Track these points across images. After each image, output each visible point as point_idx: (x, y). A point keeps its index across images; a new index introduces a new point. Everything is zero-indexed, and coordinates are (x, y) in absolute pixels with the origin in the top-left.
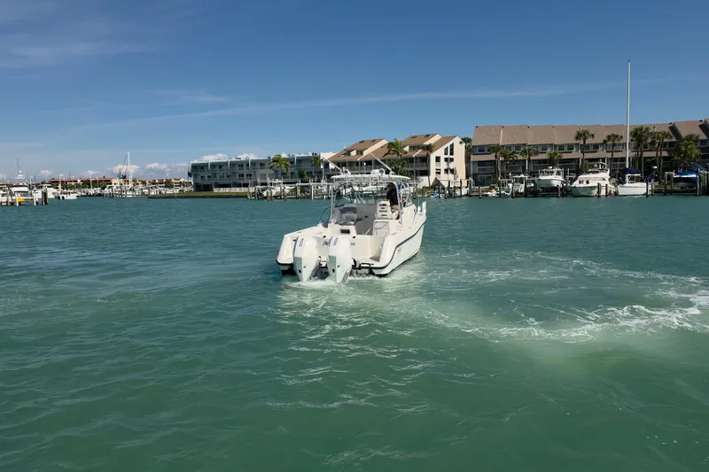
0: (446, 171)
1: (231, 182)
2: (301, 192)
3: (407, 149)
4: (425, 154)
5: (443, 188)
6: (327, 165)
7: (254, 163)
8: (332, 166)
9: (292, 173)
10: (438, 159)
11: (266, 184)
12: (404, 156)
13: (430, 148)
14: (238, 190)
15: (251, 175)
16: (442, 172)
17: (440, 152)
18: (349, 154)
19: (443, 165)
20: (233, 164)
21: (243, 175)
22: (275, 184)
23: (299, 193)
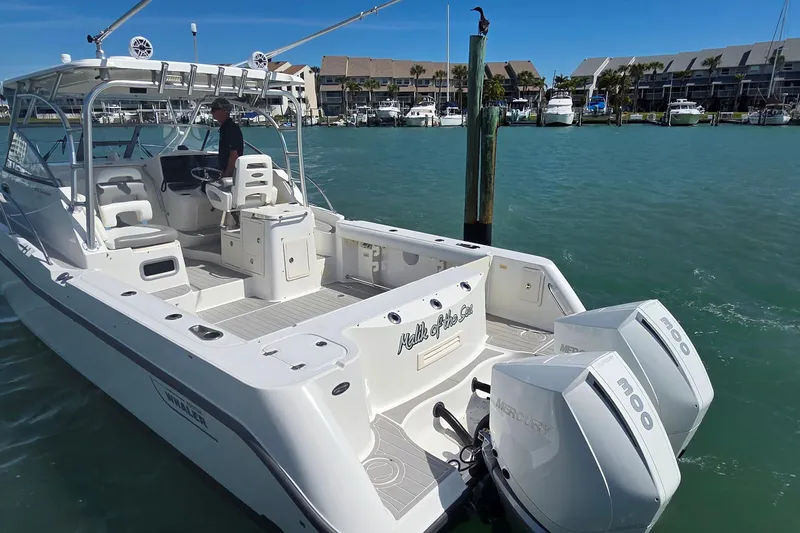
0: (298, 100)
2: (144, 119)
11: (101, 110)
15: (81, 100)
21: (72, 100)
22: (112, 110)
23: (142, 120)
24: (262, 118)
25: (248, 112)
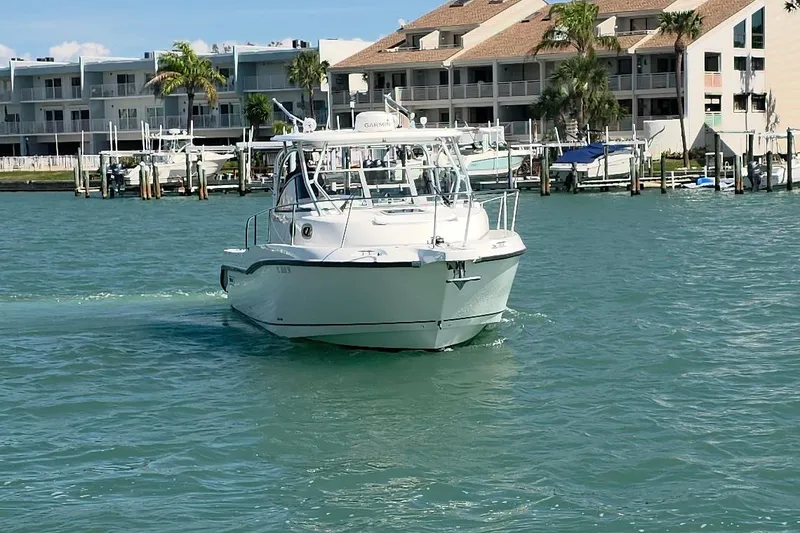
0: (740, 100)
1: (18, 136)
2: (255, 171)
3: (608, 28)
4: (668, 42)
5: (731, 159)
6: (341, 80)
7: (97, 74)
8: (357, 84)
9: (224, 109)
10: (712, 62)
11: (137, 145)
12: (600, 50)
13: (686, 25)
14: (42, 164)
15: (85, 115)
16: (728, 103)
17: (718, 38)
18: (416, 46)
19: (730, 82)
20: (26, 78)
21: (59, 115)
22: (166, 146)
23: (247, 176)
24: (619, 164)
25: (571, 143)
